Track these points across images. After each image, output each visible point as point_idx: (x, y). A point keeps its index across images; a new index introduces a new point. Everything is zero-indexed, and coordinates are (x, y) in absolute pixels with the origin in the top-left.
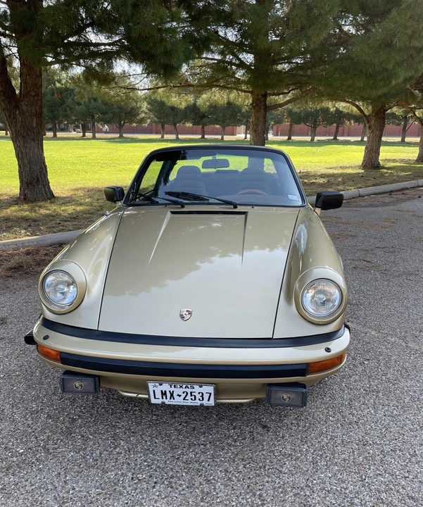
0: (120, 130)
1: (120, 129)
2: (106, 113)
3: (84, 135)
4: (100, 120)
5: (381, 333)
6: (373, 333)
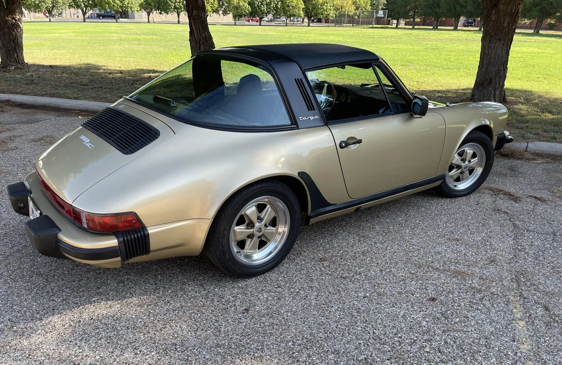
5: (536, 354)
6: (522, 347)
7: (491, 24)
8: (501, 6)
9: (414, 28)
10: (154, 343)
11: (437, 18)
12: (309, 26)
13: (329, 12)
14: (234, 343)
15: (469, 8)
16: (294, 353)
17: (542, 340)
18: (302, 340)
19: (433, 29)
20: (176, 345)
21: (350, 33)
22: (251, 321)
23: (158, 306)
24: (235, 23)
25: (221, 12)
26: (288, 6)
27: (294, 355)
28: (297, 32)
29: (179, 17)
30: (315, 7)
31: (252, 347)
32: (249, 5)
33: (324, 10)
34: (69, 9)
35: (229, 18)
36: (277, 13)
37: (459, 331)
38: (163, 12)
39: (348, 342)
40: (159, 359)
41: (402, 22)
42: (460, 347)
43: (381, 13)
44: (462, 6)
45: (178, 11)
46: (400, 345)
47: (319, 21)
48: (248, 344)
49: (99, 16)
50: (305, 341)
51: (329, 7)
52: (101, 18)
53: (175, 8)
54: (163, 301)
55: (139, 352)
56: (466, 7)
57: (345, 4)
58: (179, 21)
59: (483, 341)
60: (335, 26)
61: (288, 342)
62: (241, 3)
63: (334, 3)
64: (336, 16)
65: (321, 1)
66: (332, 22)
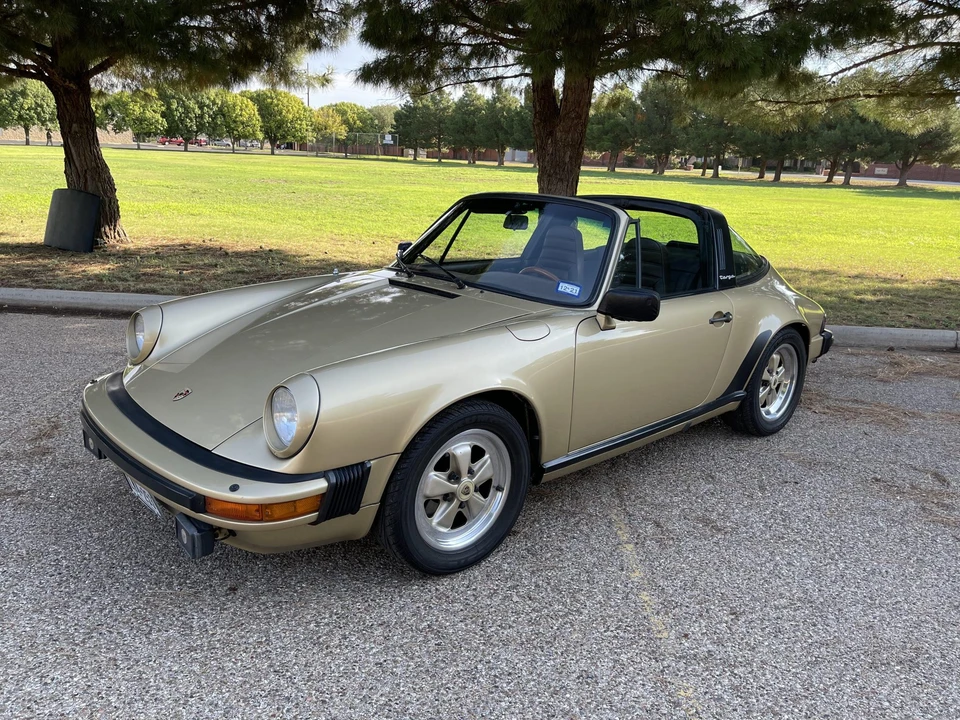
0: (901, 173)
1: (903, 171)
2: (880, 142)
3: (830, 180)
4: (864, 155)
5: (651, 582)
6: (633, 575)
7: (547, 158)
8: (559, 134)
9: (440, 163)
10: (76, 664)
11: (473, 149)
12: (273, 153)
13: (305, 133)
14: (219, 641)
15: (517, 135)
16: (320, 637)
17: (657, 563)
18: (331, 616)
19: (469, 165)
20: (115, 660)
21: (344, 167)
22: (242, 604)
23: (69, 607)
24: (138, 145)
25: (110, 127)
26: (235, 122)
27: (321, 640)
28: (254, 164)
29: (27, 134)
30: (281, 125)
31: (251, 640)
32: (162, 117)
33: (297, 131)
35: (128, 135)
36: (214, 133)
37: (553, 568)
39: (401, 609)
40: (89, 686)
41: (422, 152)
42: (556, 589)
43: (388, 139)
44: (506, 133)
45: (25, 125)
46: (475, 600)
47: (290, 146)
48: (242, 637)
50: (335, 617)
51: (304, 126)
53: (20, 117)
54: (79, 598)
55: (49, 681)
56: (512, 134)
57: (330, 123)
58: (27, 140)
59: (584, 577)
60: (317, 156)
61: (309, 623)
62: (148, 114)
63: (313, 120)
64: (318, 141)
65: (291, 116)
66: (312, 149)
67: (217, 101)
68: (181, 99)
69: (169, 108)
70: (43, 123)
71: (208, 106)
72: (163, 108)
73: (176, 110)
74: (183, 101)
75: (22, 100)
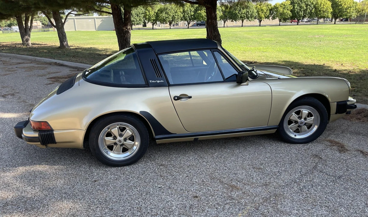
13: (352, 14)
24: (280, 24)
25: (270, 18)
26: (320, 11)
29: (242, 23)
30: (341, 11)
32: (291, 12)
33: (348, 13)
34: (181, 21)
35: (277, 21)
38: (233, 20)
45: (242, 19)
47: (346, 20)
49: (198, 25)
51: (352, 11)
52: (199, 26)
53: (241, 17)
57: (365, 8)
58: (242, 25)
60: (356, 24)
62: (285, 11)
63: (357, 7)
64: (357, 17)
65: (346, 6)
66: (354, 20)
67: (314, 3)
68: (299, 3)
69: (294, 8)
70: (248, 18)
71: (310, 5)
72: (292, 8)
73: (297, 8)
74: (300, 4)
75: (242, 10)
